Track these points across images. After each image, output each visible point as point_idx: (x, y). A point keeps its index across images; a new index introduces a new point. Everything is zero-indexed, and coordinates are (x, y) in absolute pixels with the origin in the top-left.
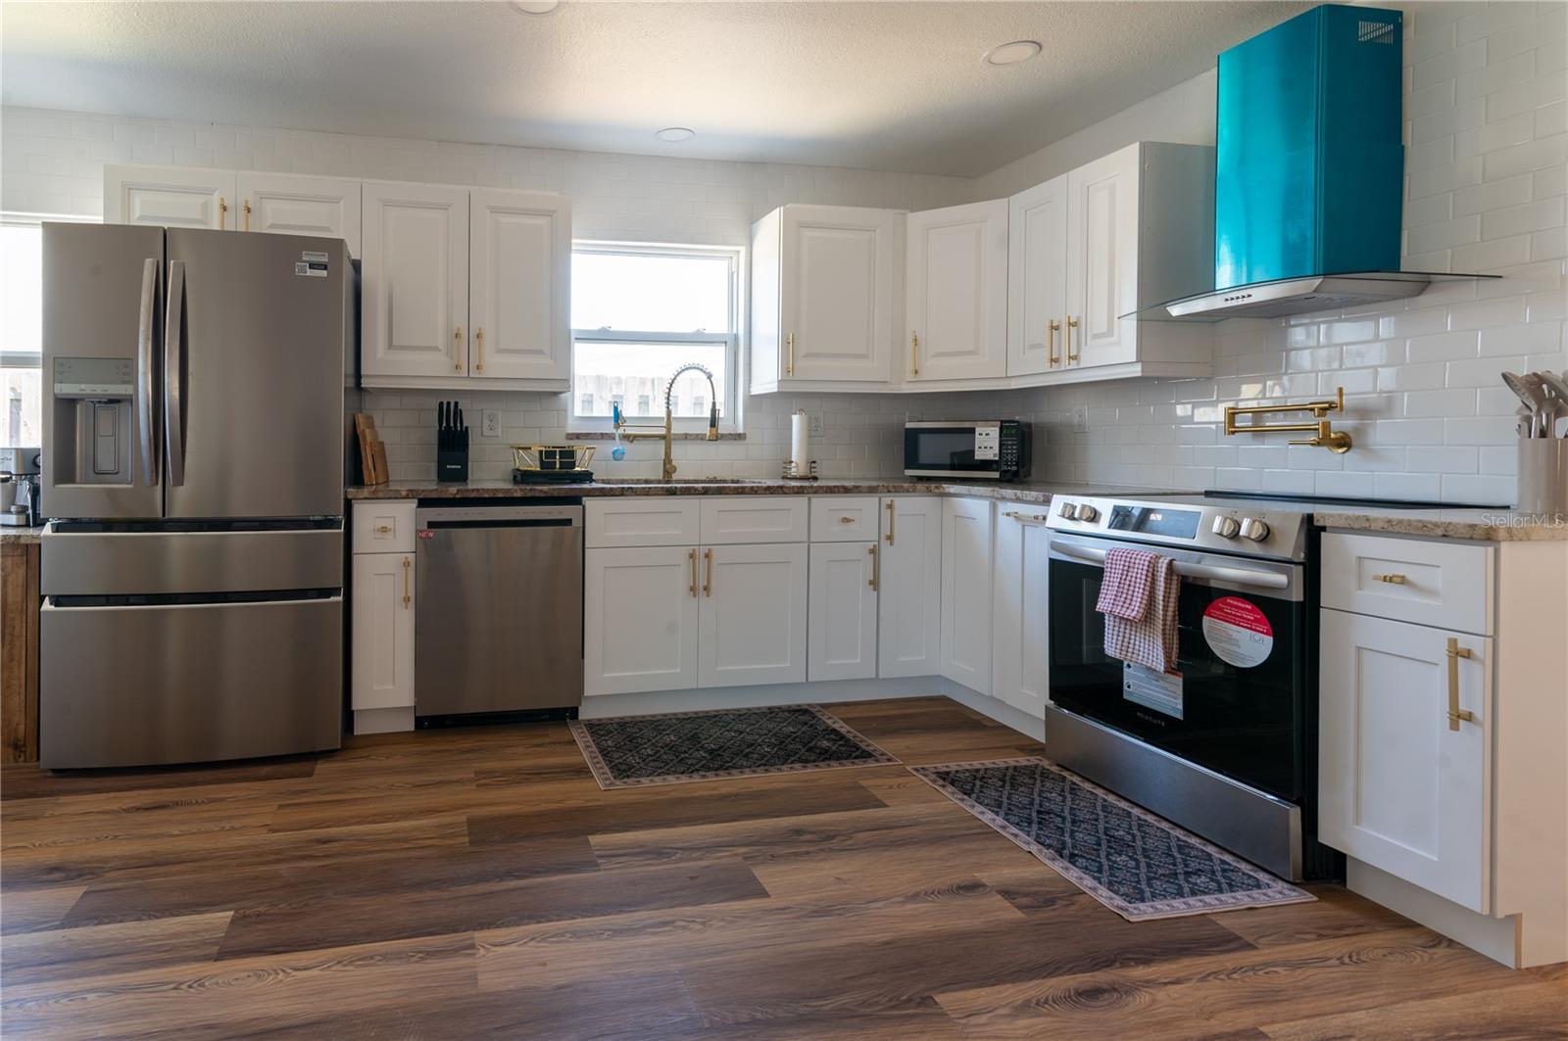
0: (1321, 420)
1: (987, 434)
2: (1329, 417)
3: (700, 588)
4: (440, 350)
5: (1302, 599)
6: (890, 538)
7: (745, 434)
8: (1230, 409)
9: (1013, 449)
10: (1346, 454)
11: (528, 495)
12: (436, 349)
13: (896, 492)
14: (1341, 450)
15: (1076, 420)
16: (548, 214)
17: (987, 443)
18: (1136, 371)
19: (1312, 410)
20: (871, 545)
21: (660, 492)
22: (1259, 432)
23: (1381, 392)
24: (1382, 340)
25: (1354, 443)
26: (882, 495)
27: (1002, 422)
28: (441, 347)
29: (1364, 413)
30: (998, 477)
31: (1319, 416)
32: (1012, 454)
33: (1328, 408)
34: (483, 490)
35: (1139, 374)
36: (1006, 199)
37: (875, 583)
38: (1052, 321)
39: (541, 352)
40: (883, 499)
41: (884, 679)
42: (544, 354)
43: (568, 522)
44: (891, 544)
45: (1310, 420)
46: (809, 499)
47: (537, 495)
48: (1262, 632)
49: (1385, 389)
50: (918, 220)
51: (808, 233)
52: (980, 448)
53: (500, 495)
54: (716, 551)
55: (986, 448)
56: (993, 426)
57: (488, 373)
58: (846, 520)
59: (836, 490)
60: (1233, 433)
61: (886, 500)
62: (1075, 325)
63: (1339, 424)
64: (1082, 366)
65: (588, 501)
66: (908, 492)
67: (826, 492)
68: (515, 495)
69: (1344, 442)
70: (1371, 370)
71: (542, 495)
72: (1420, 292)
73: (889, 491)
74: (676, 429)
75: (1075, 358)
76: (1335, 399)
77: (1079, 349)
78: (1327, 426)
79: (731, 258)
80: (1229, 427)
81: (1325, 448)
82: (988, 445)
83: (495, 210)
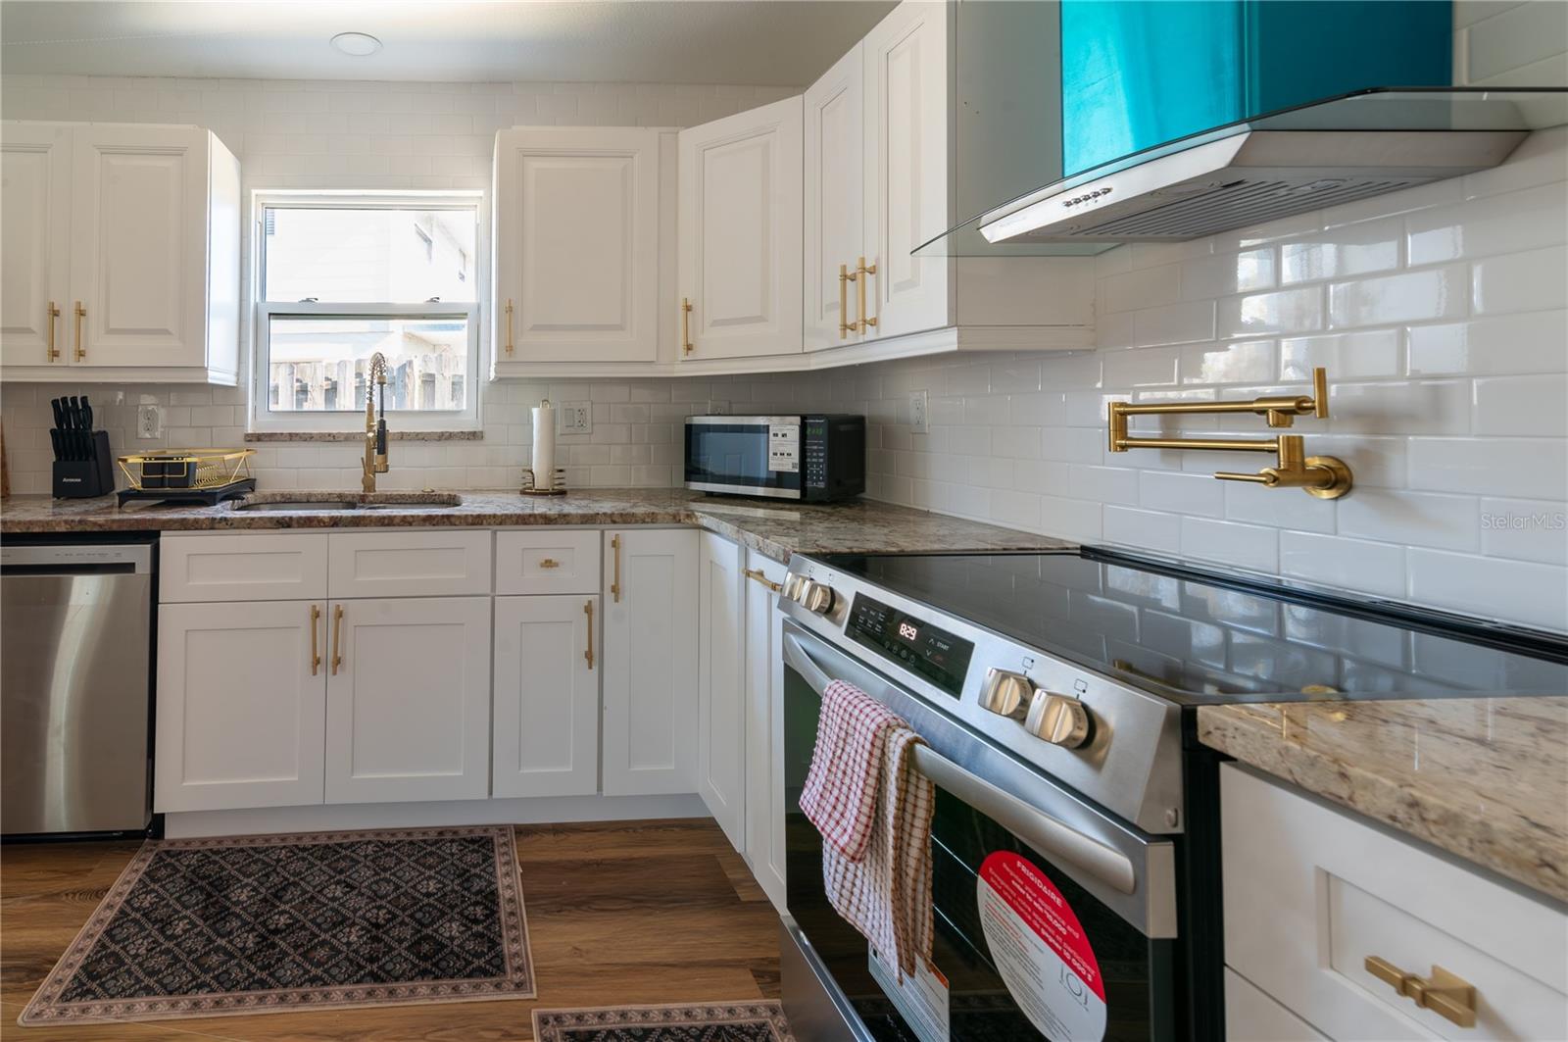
0: (1283, 433)
1: (784, 435)
2: (1300, 427)
3: (327, 662)
4: (34, 332)
5: (1173, 934)
6: (615, 589)
7: (482, 432)
8: (1115, 405)
9: (818, 457)
10: (1341, 503)
11: (78, 529)
12: (28, 331)
13: (625, 522)
14: (1326, 494)
15: (913, 414)
16: (178, 153)
17: (783, 446)
18: (949, 342)
19: (1263, 412)
20: (585, 600)
21: (269, 525)
22: (1173, 448)
23: (1417, 376)
24: (1418, 268)
25: (1356, 481)
26: (603, 526)
27: (804, 418)
28: (35, 329)
29: (1377, 419)
30: (798, 497)
31: (1277, 425)
32: (818, 464)
33: (1296, 409)
34: (12, 522)
35: (955, 347)
36: (801, 96)
37: (592, 656)
38: (844, 268)
39: (166, 332)
40: (606, 532)
41: (607, 797)
42: (169, 333)
43: (129, 568)
44: (616, 600)
45: (1258, 432)
46: (494, 533)
47: (89, 529)
48: (1084, 978)
49: (1425, 371)
50: (691, 138)
51: (534, 165)
52: (775, 454)
53: (37, 530)
54: (349, 608)
55: (782, 454)
56: (791, 424)
57: (92, 360)
58: (548, 564)
59: (532, 519)
60: (1124, 448)
61: (610, 535)
62: (873, 271)
63: (1319, 440)
64: (882, 336)
65: (167, 540)
66: (644, 522)
67: (517, 523)
68: (58, 529)
69: (1337, 479)
70: (1392, 331)
71: (96, 529)
72: (1505, 157)
73: (614, 522)
74: (392, 427)
75: (874, 323)
76: (1311, 391)
77: (878, 309)
78: (1295, 446)
79: (476, 206)
80: (1116, 438)
81: (1298, 490)
82: (786, 450)
83: (105, 151)
